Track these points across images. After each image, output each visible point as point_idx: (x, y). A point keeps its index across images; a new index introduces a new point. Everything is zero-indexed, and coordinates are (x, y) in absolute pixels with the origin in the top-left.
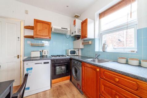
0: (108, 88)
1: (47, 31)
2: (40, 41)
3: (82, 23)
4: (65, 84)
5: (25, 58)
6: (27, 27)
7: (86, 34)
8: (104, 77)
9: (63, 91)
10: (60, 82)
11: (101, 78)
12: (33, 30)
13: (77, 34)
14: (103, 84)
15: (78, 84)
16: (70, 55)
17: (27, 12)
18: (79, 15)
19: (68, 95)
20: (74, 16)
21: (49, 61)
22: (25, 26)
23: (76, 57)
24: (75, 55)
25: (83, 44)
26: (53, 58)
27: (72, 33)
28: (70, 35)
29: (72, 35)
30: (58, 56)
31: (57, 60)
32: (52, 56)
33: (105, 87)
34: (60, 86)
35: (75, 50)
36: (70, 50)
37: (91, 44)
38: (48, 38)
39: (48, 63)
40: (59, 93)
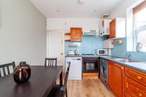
0: (132, 86)
1: (79, 34)
2: (74, 43)
3: (111, 23)
4: (94, 79)
5: (66, 55)
6: (66, 34)
7: (115, 34)
8: (128, 75)
9: (92, 84)
10: (89, 76)
11: (125, 76)
12: (70, 36)
13: (106, 34)
14: (127, 82)
15: (105, 81)
16: (98, 54)
17: (66, 24)
18: (109, 15)
19: (95, 88)
20: (103, 16)
21: (81, 58)
22: (65, 33)
23: (105, 56)
24: (105, 54)
25: (112, 43)
26: (84, 56)
27: (101, 34)
28: (99, 36)
29: (101, 36)
30: (88, 55)
31: (87, 58)
32: (83, 55)
33: (130, 85)
34: (89, 80)
35: (105, 50)
36: (98, 50)
37: (121, 44)
38: (80, 40)
39: (80, 59)
40: (88, 84)
